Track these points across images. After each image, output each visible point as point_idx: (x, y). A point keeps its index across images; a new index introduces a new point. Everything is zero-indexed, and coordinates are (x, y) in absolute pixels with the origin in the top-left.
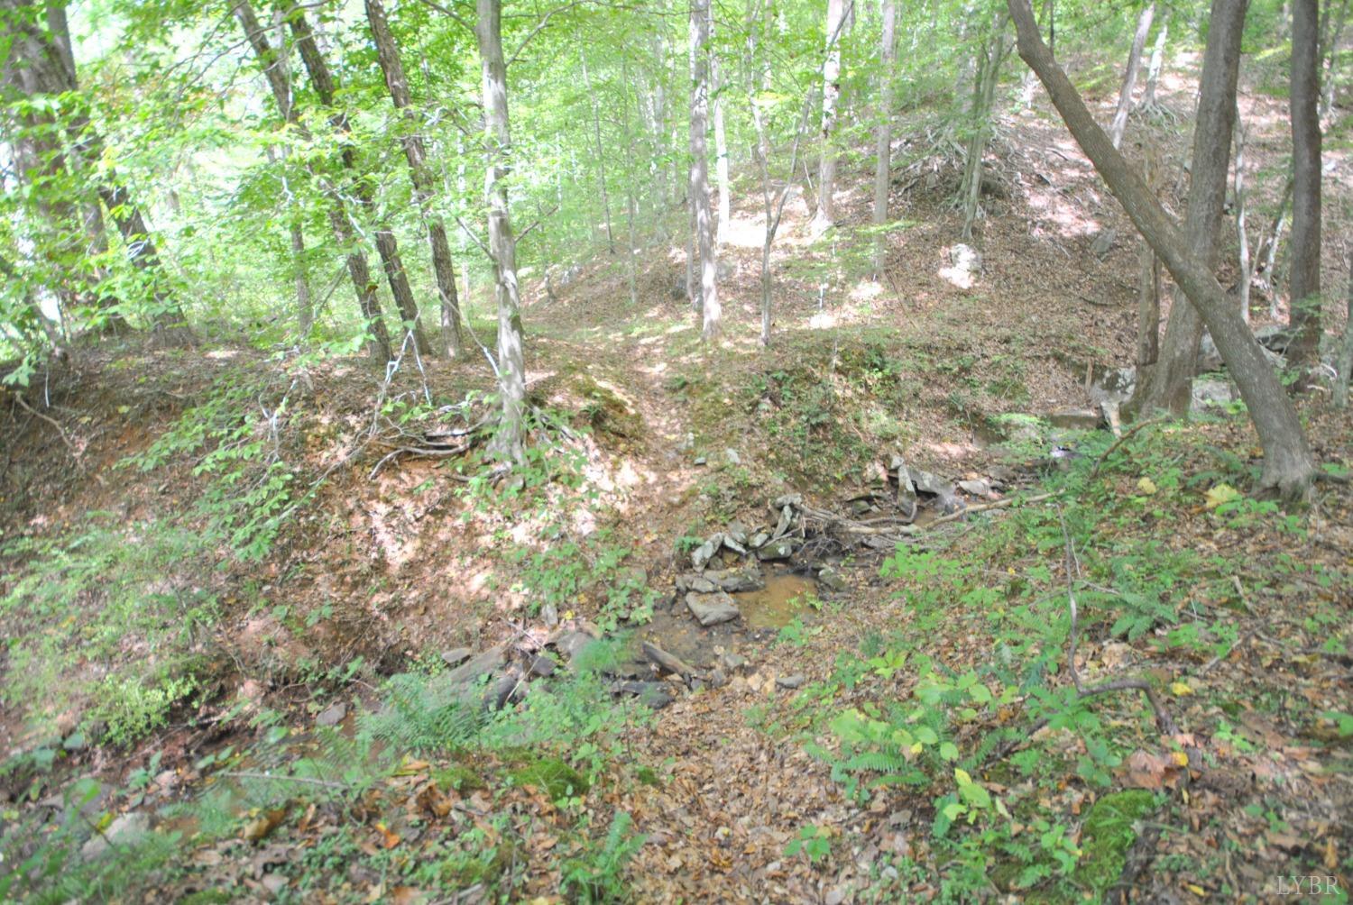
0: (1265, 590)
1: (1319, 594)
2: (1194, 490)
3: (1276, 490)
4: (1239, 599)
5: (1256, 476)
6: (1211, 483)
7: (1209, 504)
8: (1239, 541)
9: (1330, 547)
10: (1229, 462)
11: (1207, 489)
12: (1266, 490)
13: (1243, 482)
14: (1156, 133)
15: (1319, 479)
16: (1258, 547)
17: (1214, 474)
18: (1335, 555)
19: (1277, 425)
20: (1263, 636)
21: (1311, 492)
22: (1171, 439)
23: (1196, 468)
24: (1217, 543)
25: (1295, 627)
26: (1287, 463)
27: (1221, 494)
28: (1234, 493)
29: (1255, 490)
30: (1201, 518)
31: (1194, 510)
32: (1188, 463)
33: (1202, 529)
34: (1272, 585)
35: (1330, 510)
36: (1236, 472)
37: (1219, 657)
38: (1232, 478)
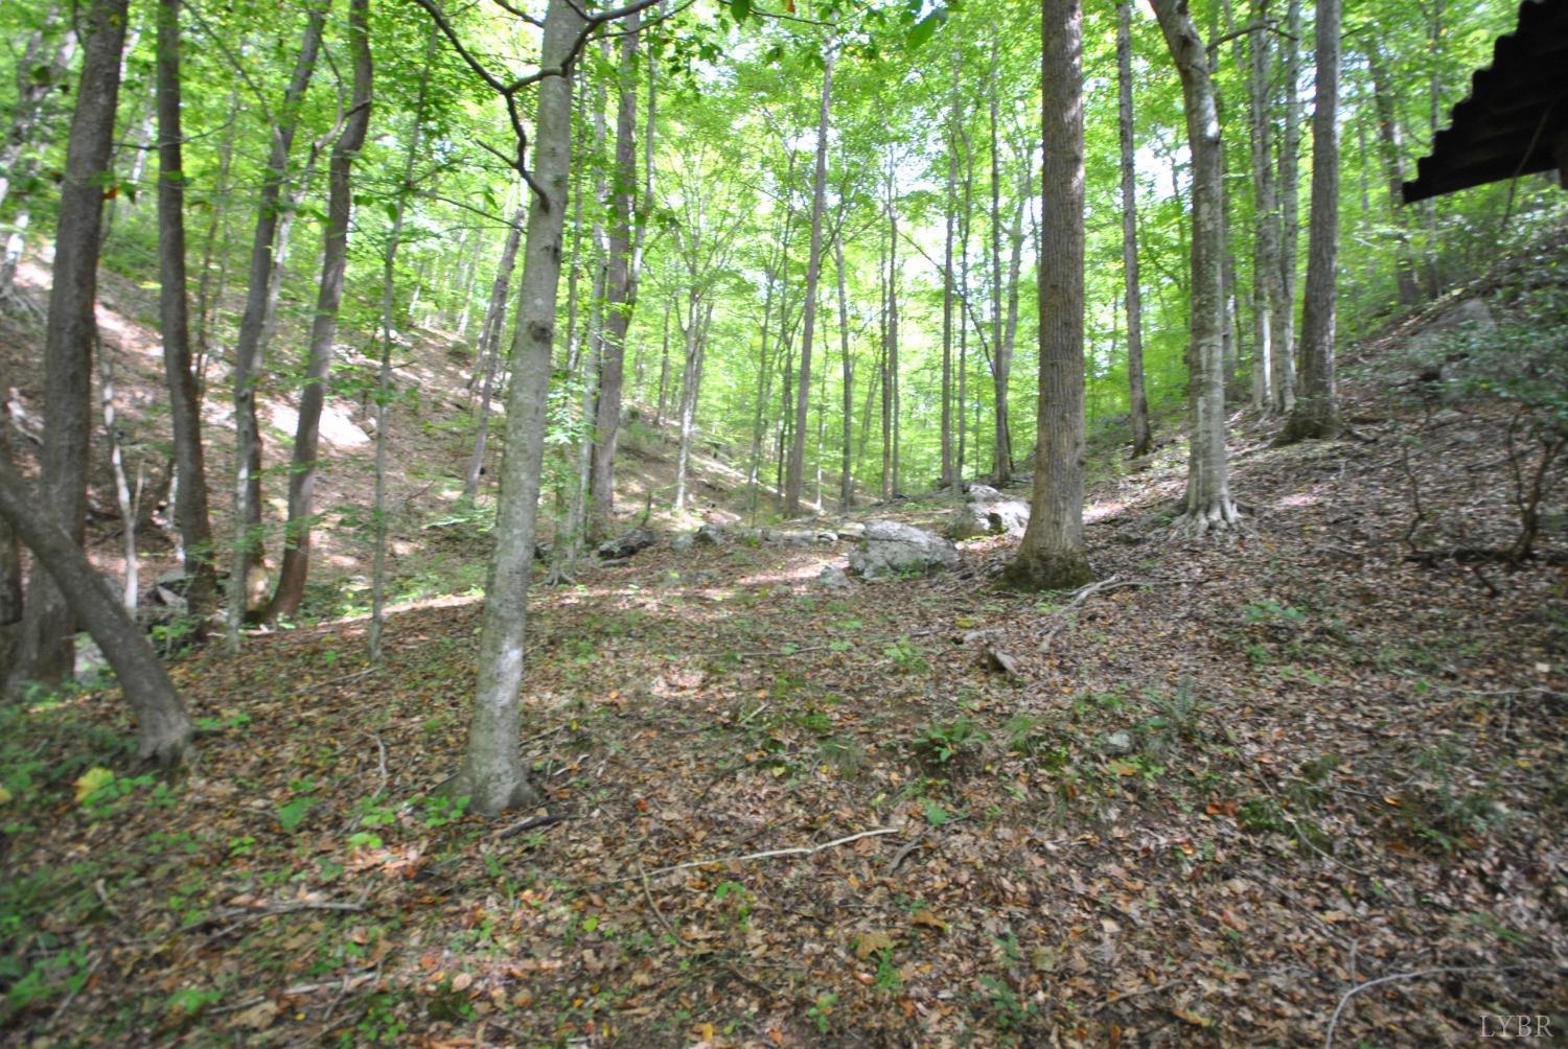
0: (135, 883)
1: (192, 864)
2: (61, 782)
3: (154, 759)
4: (101, 908)
5: (131, 748)
6: (83, 769)
7: (80, 796)
8: (116, 831)
9: (208, 806)
10: (104, 739)
11: (76, 778)
12: (145, 761)
13: (119, 759)
14: (19, 328)
15: (197, 737)
16: (137, 832)
17: (84, 758)
18: (213, 812)
19: (148, 687)
20: (126, 940)
21: (189, 751)
22: (39, 721)
23: (66, 754)
24: (90, 843)
25: (161, 912)
26: (163, 727)
27: (93, 781)
28: (109, 774)
29: (133, 765)
30: (70, 817)
31: (62, 809)
32: (55, 750)
33: (72, 831)
34: (142, 873)
35: (208, 767)
36: (111, 748)
37: (74, 993)
38: (106, 758)
